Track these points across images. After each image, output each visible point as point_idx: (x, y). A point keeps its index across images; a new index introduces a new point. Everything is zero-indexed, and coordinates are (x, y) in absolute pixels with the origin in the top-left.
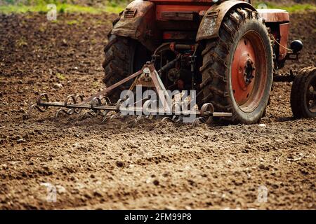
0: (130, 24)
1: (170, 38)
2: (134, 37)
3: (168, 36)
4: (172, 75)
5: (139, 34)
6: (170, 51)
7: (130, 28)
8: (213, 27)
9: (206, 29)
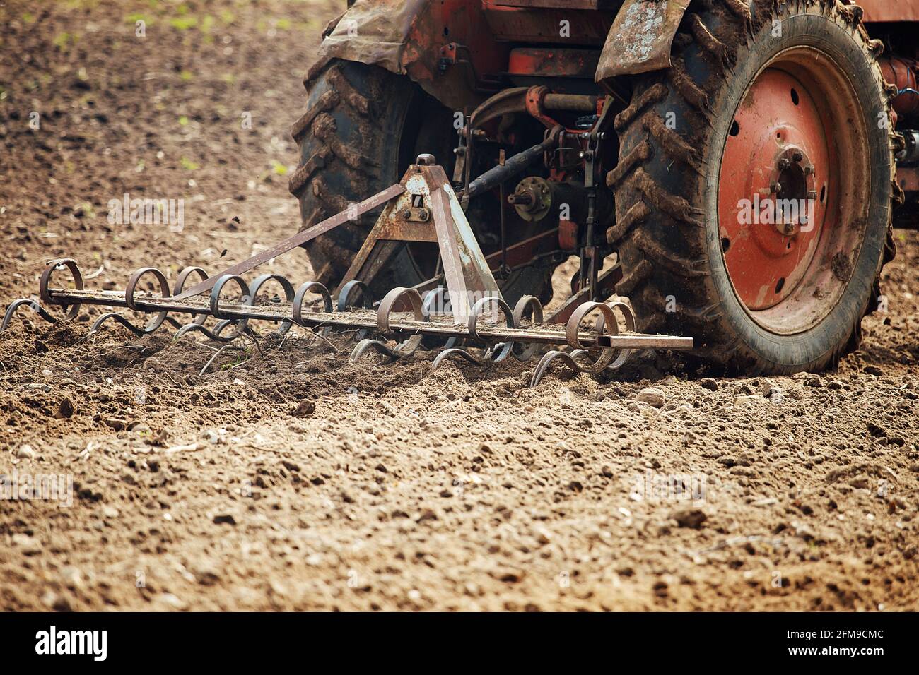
0: (384, 21)
1: (530, 71)
2: (393, 67)
3: (522, 64)
4: (524, 200)
5: (413, 55)
6: (526, 114)
7: (381, 35)
8: (655, 31)
9: (631, 41)
